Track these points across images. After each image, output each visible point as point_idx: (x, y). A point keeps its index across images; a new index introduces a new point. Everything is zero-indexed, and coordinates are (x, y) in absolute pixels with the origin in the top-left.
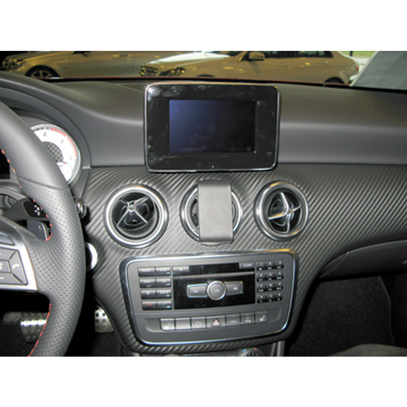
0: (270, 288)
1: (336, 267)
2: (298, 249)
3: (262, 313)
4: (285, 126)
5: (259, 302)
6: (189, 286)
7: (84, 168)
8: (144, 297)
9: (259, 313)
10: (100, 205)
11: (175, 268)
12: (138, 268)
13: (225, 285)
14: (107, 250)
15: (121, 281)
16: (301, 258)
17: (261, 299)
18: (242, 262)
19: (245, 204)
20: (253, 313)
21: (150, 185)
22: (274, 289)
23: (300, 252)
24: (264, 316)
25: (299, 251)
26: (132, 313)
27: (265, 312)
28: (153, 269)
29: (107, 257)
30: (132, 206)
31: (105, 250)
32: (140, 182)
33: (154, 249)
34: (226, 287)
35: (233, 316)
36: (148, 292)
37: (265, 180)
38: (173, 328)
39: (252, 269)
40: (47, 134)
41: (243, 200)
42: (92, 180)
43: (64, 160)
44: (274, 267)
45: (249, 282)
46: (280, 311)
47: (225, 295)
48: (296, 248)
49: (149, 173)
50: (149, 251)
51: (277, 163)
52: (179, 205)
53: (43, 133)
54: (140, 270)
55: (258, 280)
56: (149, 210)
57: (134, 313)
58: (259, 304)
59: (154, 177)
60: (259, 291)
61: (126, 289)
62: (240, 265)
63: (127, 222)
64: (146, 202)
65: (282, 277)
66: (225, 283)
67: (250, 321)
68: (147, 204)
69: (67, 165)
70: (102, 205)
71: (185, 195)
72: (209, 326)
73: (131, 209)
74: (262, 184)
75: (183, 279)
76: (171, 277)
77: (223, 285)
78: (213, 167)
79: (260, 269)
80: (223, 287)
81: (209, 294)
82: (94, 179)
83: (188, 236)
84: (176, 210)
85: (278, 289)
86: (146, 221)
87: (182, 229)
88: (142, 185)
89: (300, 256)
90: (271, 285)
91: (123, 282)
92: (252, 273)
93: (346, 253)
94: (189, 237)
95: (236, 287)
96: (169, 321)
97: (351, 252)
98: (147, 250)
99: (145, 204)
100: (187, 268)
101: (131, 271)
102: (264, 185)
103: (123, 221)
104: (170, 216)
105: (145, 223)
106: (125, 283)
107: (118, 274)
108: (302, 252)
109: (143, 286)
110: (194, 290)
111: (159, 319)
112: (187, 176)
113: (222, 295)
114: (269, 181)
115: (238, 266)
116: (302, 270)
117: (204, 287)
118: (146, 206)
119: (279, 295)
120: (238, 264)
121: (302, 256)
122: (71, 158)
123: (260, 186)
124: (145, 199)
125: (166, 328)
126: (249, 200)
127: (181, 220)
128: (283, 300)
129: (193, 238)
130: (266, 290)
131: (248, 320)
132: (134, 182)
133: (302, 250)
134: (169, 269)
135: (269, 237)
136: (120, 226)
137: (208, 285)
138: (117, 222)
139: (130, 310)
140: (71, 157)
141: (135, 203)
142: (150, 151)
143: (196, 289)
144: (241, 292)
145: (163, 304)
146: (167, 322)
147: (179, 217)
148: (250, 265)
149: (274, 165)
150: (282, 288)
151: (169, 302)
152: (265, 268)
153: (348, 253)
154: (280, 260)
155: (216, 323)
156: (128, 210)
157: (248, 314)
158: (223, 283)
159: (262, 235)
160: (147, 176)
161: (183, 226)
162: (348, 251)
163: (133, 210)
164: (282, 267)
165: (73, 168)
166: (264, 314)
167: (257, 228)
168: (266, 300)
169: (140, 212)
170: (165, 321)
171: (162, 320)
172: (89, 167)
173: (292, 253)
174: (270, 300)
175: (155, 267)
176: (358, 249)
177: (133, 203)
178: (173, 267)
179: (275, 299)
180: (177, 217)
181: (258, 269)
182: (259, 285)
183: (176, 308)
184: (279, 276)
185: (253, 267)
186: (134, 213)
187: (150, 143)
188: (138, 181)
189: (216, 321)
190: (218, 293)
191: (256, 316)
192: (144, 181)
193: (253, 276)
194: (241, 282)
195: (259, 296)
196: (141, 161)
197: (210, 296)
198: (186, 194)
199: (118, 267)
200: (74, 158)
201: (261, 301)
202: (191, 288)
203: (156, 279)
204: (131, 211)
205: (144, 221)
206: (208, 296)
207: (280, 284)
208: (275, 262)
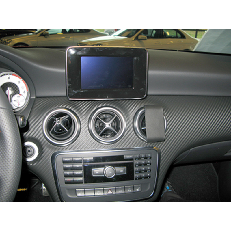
0: (143, 171)
1: (184, 158)
2: (160, 147)
3: (138, 185)
4: (151, 73)
5: (136, 179)
6: (93, 169)
7: (31, 98)
8: (66, 176)
9: (136, 186)
10: (40, 120)
11: (84, 158)
12: (62, 158)
13: (115, 169)
14: (44, 147)
15: (52, 166)
16: (162, 152)
17: (137, 178)
18: (125, 155)
19: (128, 120)
20: (132, 186)
21: (70, 108)
22: (145, 171)
23: (162, 149)
24: (139, 188)
25: (160, 148)
26: (59, 186)
27: (140, 185)
28: (71, 159)
29: (44, 151)
30: (59, 120)
31: (43, 147)
32: (64, 106)
33: (72, 146)
34: (116, 170)
35: (120, 187)
36: (68, 173)
37: (140, 105)
38: (83, 195)
39: (132, 159)
40: (10, 78)
41: (127, 117)
42: (36, 105)
43: (20, 93)
44: (146, 158)
45: (130, 167)
46: (149, 184)
47: (115, 175)
48: (159, 147)
49: (70, 101)
50: (69, 148)
51: (147, 95)
52: (87, 120)
53: (8, 77)
54: (63, 159)
55: (135, 166)
56: (69, 123)
57: (60, 185)
58: (136, 180)
59: (73, 104)
60: (136, 172)
61: (55, 171)
62: (125, 156)
63: (56, 131)
64: (67, 118)
65: (151, 164)
66: (115, 167)
67: (131, 191)
68: (68, 119)
69: (22, 96)
70: (41, 120)
71: (91, 115)
72: (105, 194)
73: (58, 122)
75: (90, 164)
76: (82, 163)
77: (114, 169)
78: (108, 97)
79: (137, 159)
80: (114, 170)
81: (105, 174)
82: (37, 104)
83: (92, 139)
84: (86, 123)
85: (148, 171)
86: (67, 130)
87: (89, 135)
88: (65, 108)
89: (161, 151)
90: (143, 169)
91: (53, 166)
92: (132, 161)
93: (190, 149)
94: (93, 139)
95: (122, 170)
96: (81, 191)
97: (193, 149)
98: (68, 148)
99: (67, 120)
100: (92, 158)
101: (58, 160)
102: (139, 108)
103: (53, 130)
104: (82, 127)
105: (67, 131)
106: (55, 167)
107: (51, 162)
108: (163, 149)
109: (66, 169)
110: (96, 171)
111: (75, 189)
112: (93, 103)
113: (113, 175)
114: (142, 106)
115: (123, 157)
116: (162, 160)
117: (103, 170)
118: (67, 121)
119: (149, 175)
120: (123, 156)
121: (162, 151)
122: (24, 92)
123: (137, 109)
125: (79, 195)
126: (130, 117)
127: (89, 129)
128: (151, 178)
129: (96, 140)
130: (140, 172)
131: (130, 190)
132: (60, 106)
133: (162, 148)
134: (81, 159)
135: (142, 140)
136: (52, 133)
137: (105, 169)
138: (50, 130)
139: (57, 183)
140: (24, 91)
141: (61, 119)
143: (97, 171)
144: (125, 173)
145: (77, 180)
146: (79, 192)
147: (87, 127)
148: (130, 157)
149: (145, 96)
150: (150, 171)
151: (81, 179)
152: (140, 158)
153: (191, 149)
154: (149, 153)
155: (110, 192)
156: (57, 123)
157: (129, 186)
159: (138, 138)
160: (68, 103)
161: (90, 133)
163: (59, 123)
164: (151, 158)
165: (25, 98)
166: (139, 186)
167: (135, 134)
168: (140, 178)
169: (64, 124)
170: (79, 191)
171: (77, 190)
172: (34, 97)
173: (156, 149)
174: (143, 178)
175: (73, 158)
176: (197, 147)
177: (59, 119)
178: (83, 157)
179: (146, 177)
180: (86, 128)
181: (135, 159)
182: (136, 169)
183: (85, 183)
184: (149, 163)
185: (132, 158)
186: (60, 125)
187: (69, 82)
188: (63, 106)
189: (110, 191)
190: (111, 173)
191: (134, 187)
192: (66, 106)
193: (133, 163)
194: (125, 167)
195: (136, 175)
196: (64, 93)
197: (106, 175)
198: (92, 113)
199: (51, 158)
200: (26, 92)
201: (137, 179)
202: (94, 171)
203: (73, 165)
204: (58, 124)
205: (66, 130)
206: (105, 175)
207: (149, 168)
208: (147, 155)
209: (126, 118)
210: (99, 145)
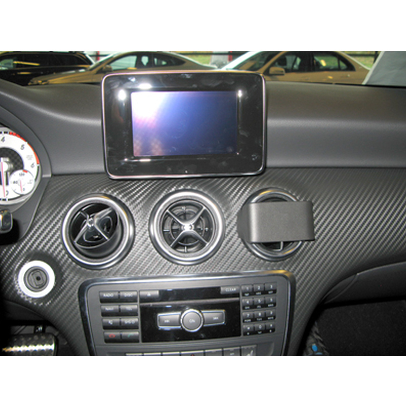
0: (260, 317)
1: (345, 290)
2: (294, 270)
3: (249, 347)
4: (273, 123)
5: (245, 334)
6: (159, 315)
7: (44, 176)
8: (107, 327)
9: (245, 347)
10: (57, 218)
11: (142, 293)
12: (100, 292)
13: (202, 314)
14: (65, 271)
15: (80, 307)
16: (298, 281)
17: (249, 332)
18: (223, 286)
19: (228, 217)
20: (238, 348)
21: (115, 194)
22: (265, 318)
23: (298, 274)
24: (251, 352)
25: (295, 273)
26: (93, 346)
27: (254, 346)
28: (116, 294)
29: (65, 279)
30: (91, 219)
31: (63, 270)
32: (103, 192)
33: (119, 270)
34: (203, 317)
35: (214, 351)
36: (110, 321)
37: (253, 188)
39: (236, 295)
40: (5, 139)
41: (226, 211)
42: (52, 188)
43: (26, 168)
44: (265, 292)
45: (232, 310)
46: (273, 345)
47: (203, 326)
48: (292, 269)
49: (111, 180)
50: (113, 272)
51: (265, 168)
52: (148, 218)
53: (1, 138)
54: (101, 294)
55: (244, 308)
56: (112, 224)
57: (95, 345)
58: (245, 337)
60: (245, 321)
61: (86, 317)
62: (222, 289)
63: (86, 239)
64: (109, 215)
65: (275, 305)
66: (203, 311)
68: (111, 217)
69: (28, 173)
70: (60, 219)
71: (155, 206)
73: (91, 223)
74: (249, 193)
75: (153, 305)
76: (138, 303)
77: (200, 314)
78: (186, 172)
79: (247, 295)
80: (200, 316)
81: (183, 325)
82: (55, 187)
83: (158, 254)
84: (145, 224)
85: (269, 318)
86: (107, 238)
87: (151, 246)
88: (105, 195)
89: (297, 278)
90: (260, 314)
91: (82, 309)
92: (237, 299)
93: (356, 274)
94: (160, 256)
95: (216, 316)
97: (362, 273)
98: (110, 272)
99: (109, 217)
100: (157, 293)
101: (92, 295)
102: (252, 193)
103: (82, 237)
104: (137, 231)
105: (106, 240)
106: (85, 310)
107: (77, 300)
108: (300, 274)
109: (106, 314)
111: (125, 354)
112: (161, 183)
113: (196, 329)
114: (256, 189)
115: (220, 290)
116: (299, 295)
117: (178, 316)
118: (109, 219)
119: (271, 325)
120: (219, 288)
121: (299, 279)
122: (32, 166)
123: (247, 195)
124: (107, 212)
126: (231, 213)
127: (150, 236)
128: (276, 332)
129: (164, 257)
130: (254, 319)
132: (96, 192)
133: (299, 272)
134: (135, 293)
135: (258, 256)
136: (78, 242)
137: (182, 314)
138: (75, 237)
139: (91, 342)
140: (33, 164)
141: (95, 217)
142: (110, 153)
143: (168, 319)
144: (223, 323)
145: (129, 336)
147: (147, 232)
148: (234, 289)
149: (261, 169)
150: (275, 318)
151: (136, 333)
152: (253, 293)
153: (358, 274)
154: (271, 283)
156: (88, 224)
157: (232, 349)
158: (200, 312)
159: (249, 253)
161: (152, 242)
162: (358, 272)
163: (93, 225)
164: (275, 291)
165: (35, 177)
166: (252, 349)
167: (242, 245)
168: (254, 332)
169: (102, 228)
172: (50, 175)
173: (287, 275)
174: (260, 333)
175: (119, 292)
176: (371, 270)
177: (93, 217)
178: (140, 291)
179: (265, 331)
180: (145, 233)
181: (243, 295)
182: (245, 314)
183: (144, 341)
184: (271, 303)
185: (237, 292)
186: (93, 228)
187: (109, 144)
188: (100, 190)
190: (193, 323)
191: (242, 351)
192: (107, 191)
193: (238, 303)
194: (223, 311)
195: (246, 327)
196: (100, 167)
197: (184, 327)
198: (157, 204)
199: (77, 292)
200: (36, 166)
201: (248, 334)
202: (161, 317)
203: (119, 306)
204: (90, 226)
205: (105, 238)
206: (182, 327)
207: (271, 313)
208: (266, 286)
209: (225, 213)
210: (172, 267)
